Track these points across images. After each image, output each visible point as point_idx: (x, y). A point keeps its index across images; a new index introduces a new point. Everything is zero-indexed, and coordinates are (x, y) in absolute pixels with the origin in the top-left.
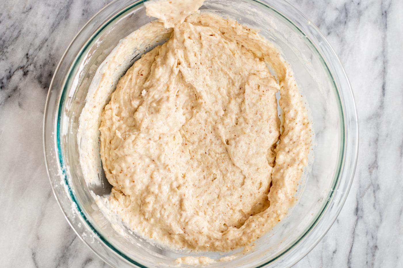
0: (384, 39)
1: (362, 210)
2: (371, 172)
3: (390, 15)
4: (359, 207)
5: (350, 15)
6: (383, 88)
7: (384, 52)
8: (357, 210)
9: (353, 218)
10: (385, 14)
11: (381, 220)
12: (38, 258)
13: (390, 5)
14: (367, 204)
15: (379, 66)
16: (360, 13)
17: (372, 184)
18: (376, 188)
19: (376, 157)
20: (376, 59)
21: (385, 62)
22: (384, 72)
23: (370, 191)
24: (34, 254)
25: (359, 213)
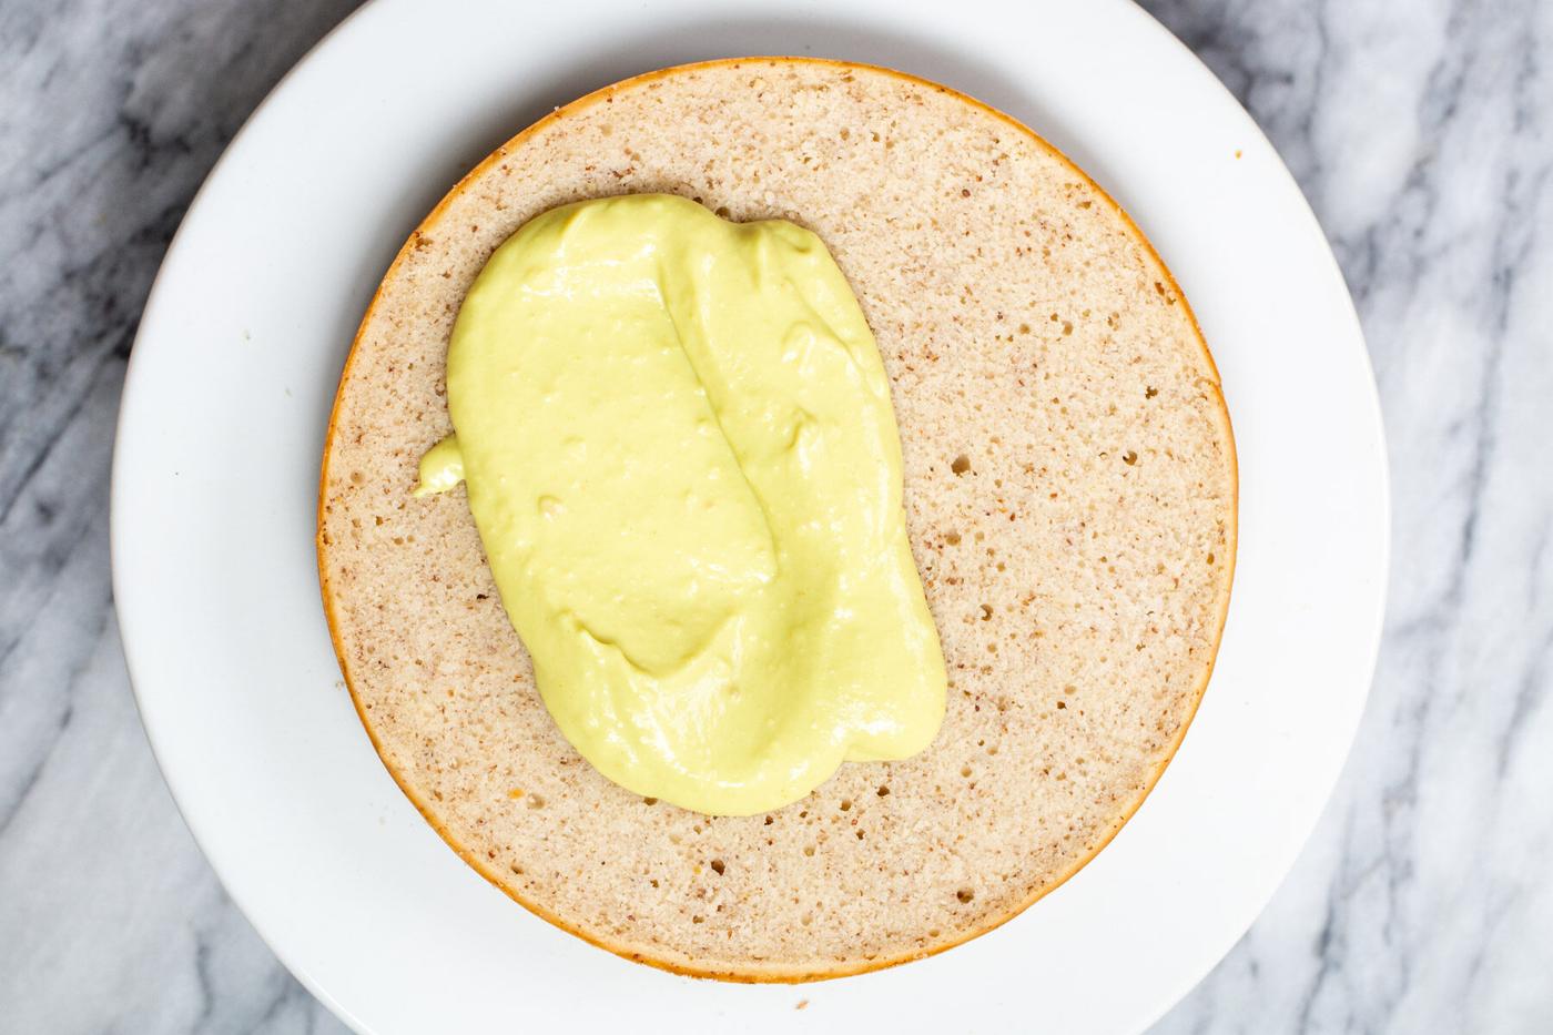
0: (1492, 363)
1: (1343, 942)
2: (1388, 816)
3: (1521, 284)
4: (1335, 928)
5: (1384, 266)
6: (1468, 532)
7: (1485, 408)
8: (1325, 938)
9: (1307, 967)
10: (1504, 279)
11: (1404, 986)
12: (216, 964)
13: (1526, 248)
14: (1364, 921)
15: (1461, 456)
16: (1419, 266)
17: (1387, 857)
18: (1401, 871)
19: (1415, 763)
20: (1455, 429)
21: (1485, 445)
22: (1477, 476)
23: (1378, 881)
24: (203, 952)
25: (1333, 949)
